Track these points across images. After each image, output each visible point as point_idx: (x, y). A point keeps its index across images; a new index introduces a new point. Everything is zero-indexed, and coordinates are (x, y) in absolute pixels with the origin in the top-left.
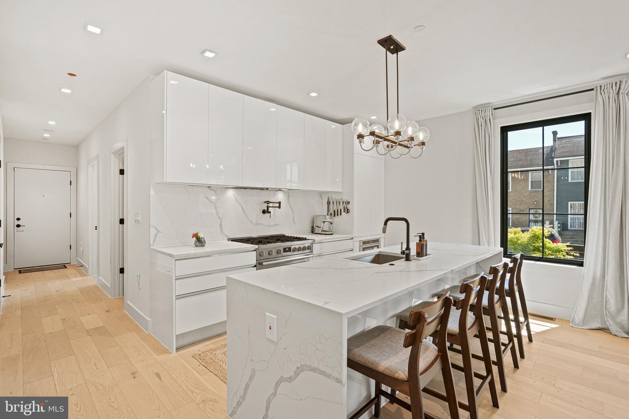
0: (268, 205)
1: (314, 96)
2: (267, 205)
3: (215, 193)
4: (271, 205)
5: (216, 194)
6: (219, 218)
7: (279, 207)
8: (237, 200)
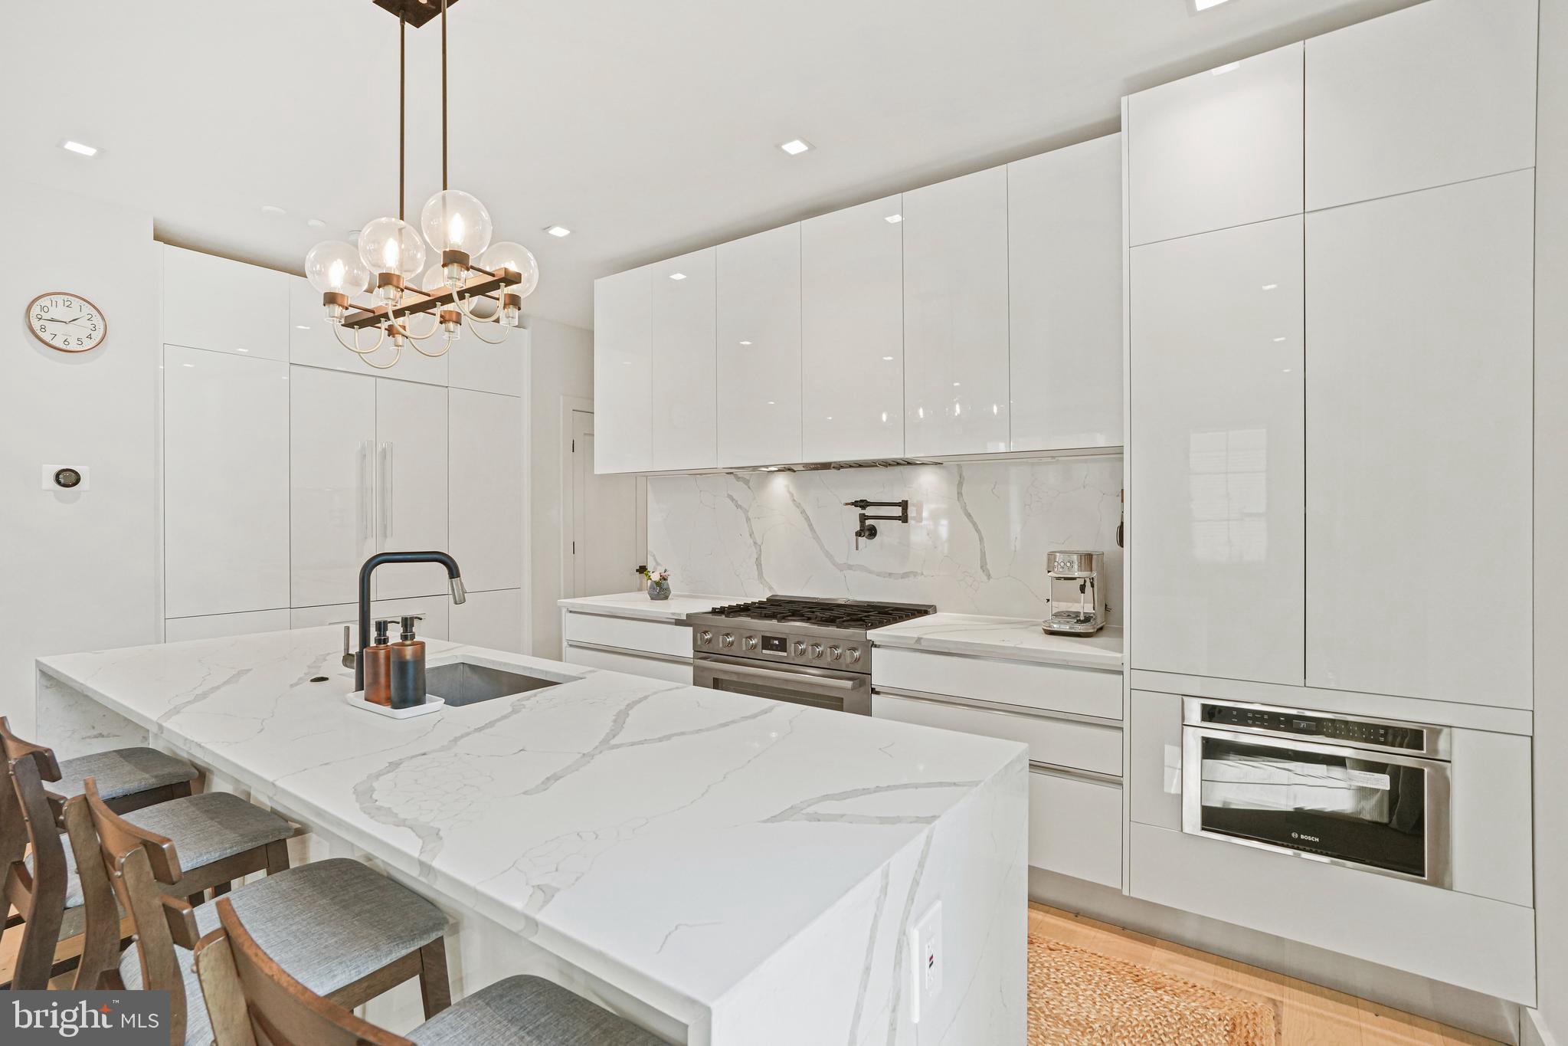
0: (863, 512)
1: (796, 155)
2: (859, 510)
3: (746, 487)
4: (870, 511)
5: (749, 488)
6: (755, 543)
7: (904, 518)
8: (794, 500)
